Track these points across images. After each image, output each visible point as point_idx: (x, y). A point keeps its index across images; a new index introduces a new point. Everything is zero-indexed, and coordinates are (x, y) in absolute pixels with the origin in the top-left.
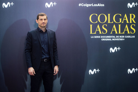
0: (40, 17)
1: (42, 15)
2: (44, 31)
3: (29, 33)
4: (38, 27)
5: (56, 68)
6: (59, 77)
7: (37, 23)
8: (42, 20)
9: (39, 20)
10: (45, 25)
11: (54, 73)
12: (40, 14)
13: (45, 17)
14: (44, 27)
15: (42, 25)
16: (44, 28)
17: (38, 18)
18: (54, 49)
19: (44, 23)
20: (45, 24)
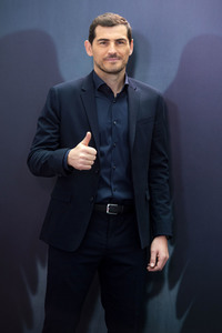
0: (101, 32)
1: (109, 24)
4: (93, 73)
5: (160, 248)
6: (171, 287)
7: (90, 54)
8: (105, 42)
9: (95, 42)
10: (119, 64)
11: (152, 265)
12: (100, 18)
13: (120, 31)
14: (116, 72)
15: (108, 66)
16: (114, 77)
17: (92, 37)
18: (152, 166)
19: (113, 56)
20: (119, 58)
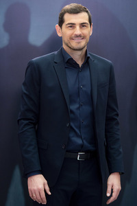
0: (69, 18)
1: (75, 11)
2: (80, 63)
3: (31, 65)
4: (62, 49)
5: (114, 182)
7: (60, 35)
8: (72, 26)
9: (64, 26)
11: (108, 195)
12: (68, 7)
13: (83, 17)
14: (80, 49)
15: (74, 44)
16: (79, 53)
17: (61, 22)
